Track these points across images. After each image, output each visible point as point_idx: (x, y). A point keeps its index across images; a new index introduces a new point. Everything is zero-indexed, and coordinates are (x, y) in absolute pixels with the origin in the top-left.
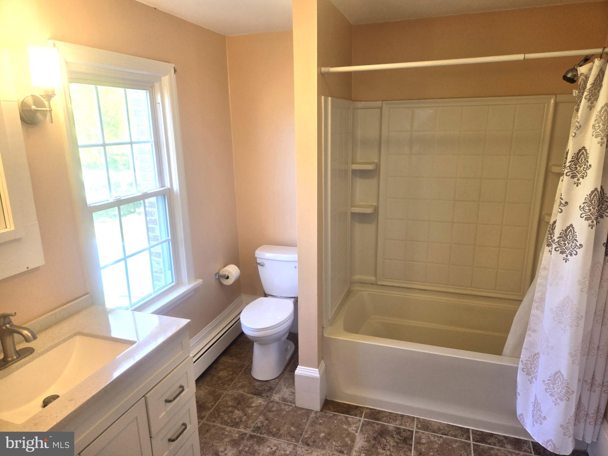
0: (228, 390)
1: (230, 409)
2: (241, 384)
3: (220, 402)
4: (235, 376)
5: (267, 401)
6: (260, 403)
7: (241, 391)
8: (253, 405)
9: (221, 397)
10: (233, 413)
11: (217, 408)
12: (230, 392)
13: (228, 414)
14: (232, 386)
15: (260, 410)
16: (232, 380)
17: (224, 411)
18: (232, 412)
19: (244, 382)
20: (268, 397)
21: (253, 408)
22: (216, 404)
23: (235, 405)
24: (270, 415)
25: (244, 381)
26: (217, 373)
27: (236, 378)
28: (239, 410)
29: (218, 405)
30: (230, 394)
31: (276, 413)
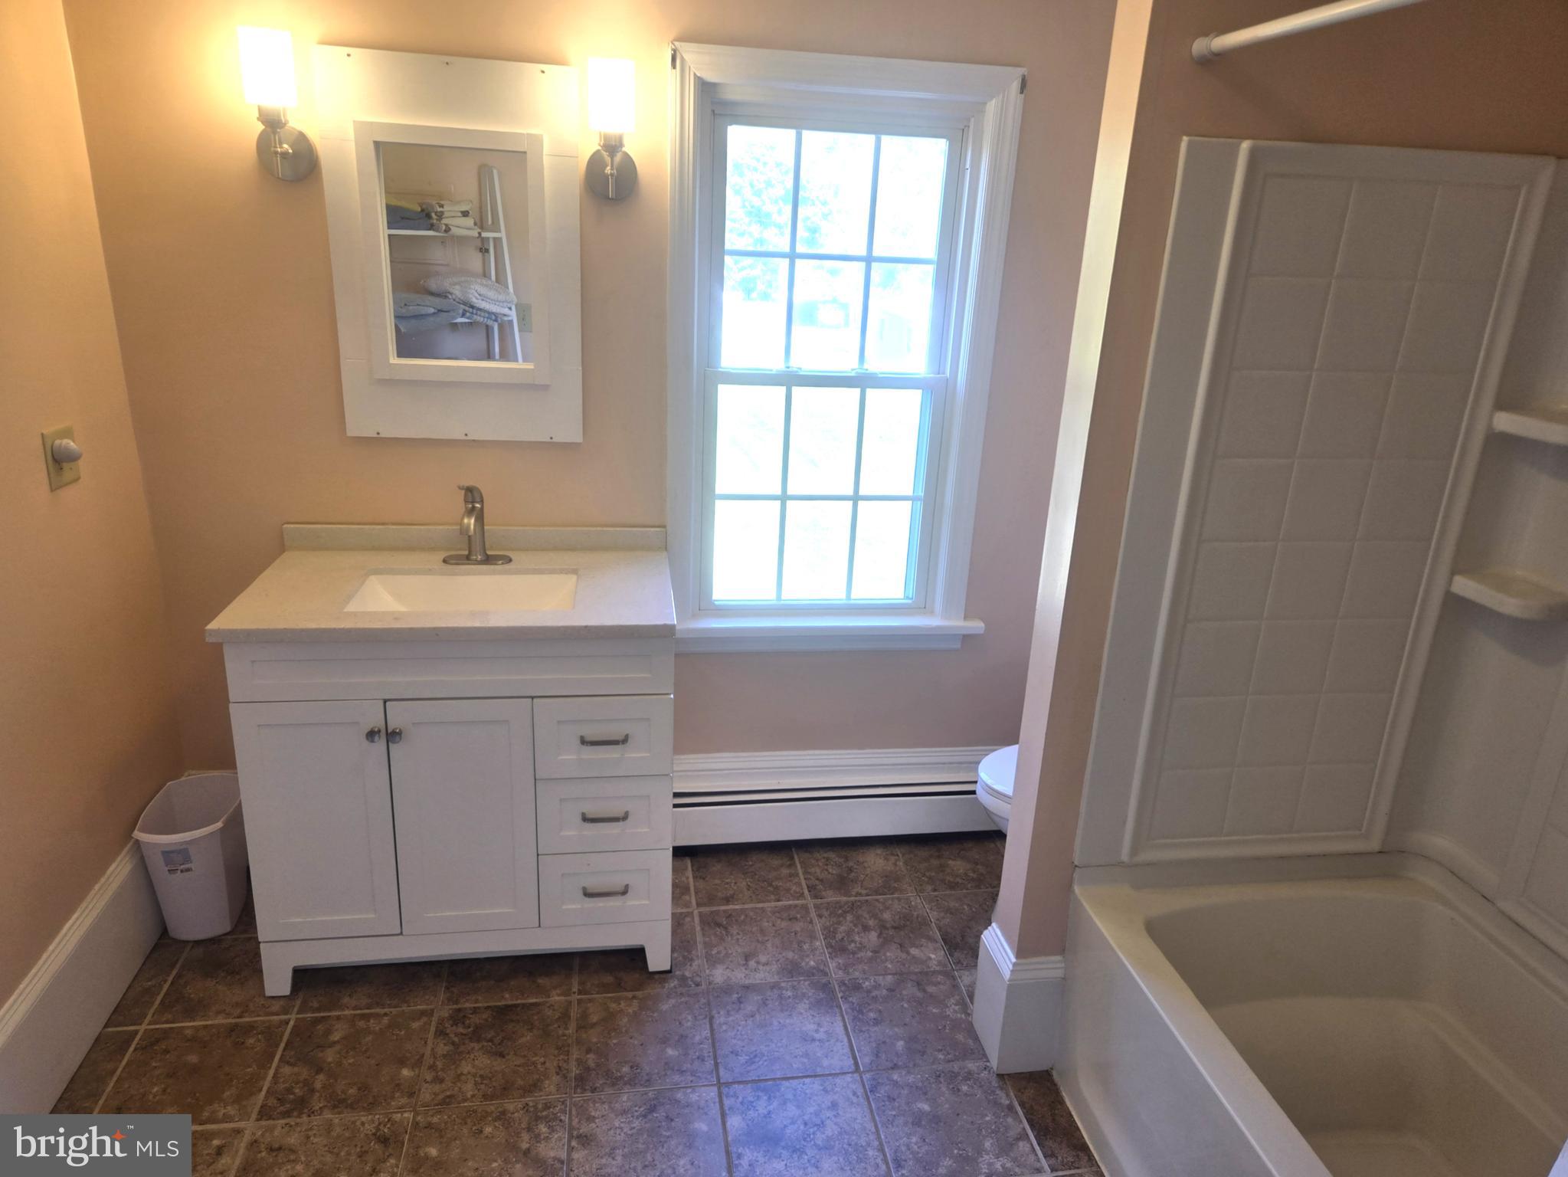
0: (921, 894)
1: (871, 923)
2: (957, 905)
3: (877, 900)
4: (969, 885)
5: (945, 966)
6: (930, 958)
7: (933, 916)
8: (914, 951)
9: (892, 894)
10: (864, 931)
11: (859, 904)
12: (916, 901)
13: (855, 925)
14: (936, 896)
15: (909, 967)
16: (953, 886)
17: (858, 917)
18: (866, 928)
19: (966, 907)
20: (959, 962)
21: (904, 956)
22: (867, 898)
23: (888, 925)
24: (910, 990)
25: (968, 905)
26: (952, 857)
27: (965, 891)
28: (879, 936)
29: (867, 901)
30: (913, 903)
31: (922, 996)
